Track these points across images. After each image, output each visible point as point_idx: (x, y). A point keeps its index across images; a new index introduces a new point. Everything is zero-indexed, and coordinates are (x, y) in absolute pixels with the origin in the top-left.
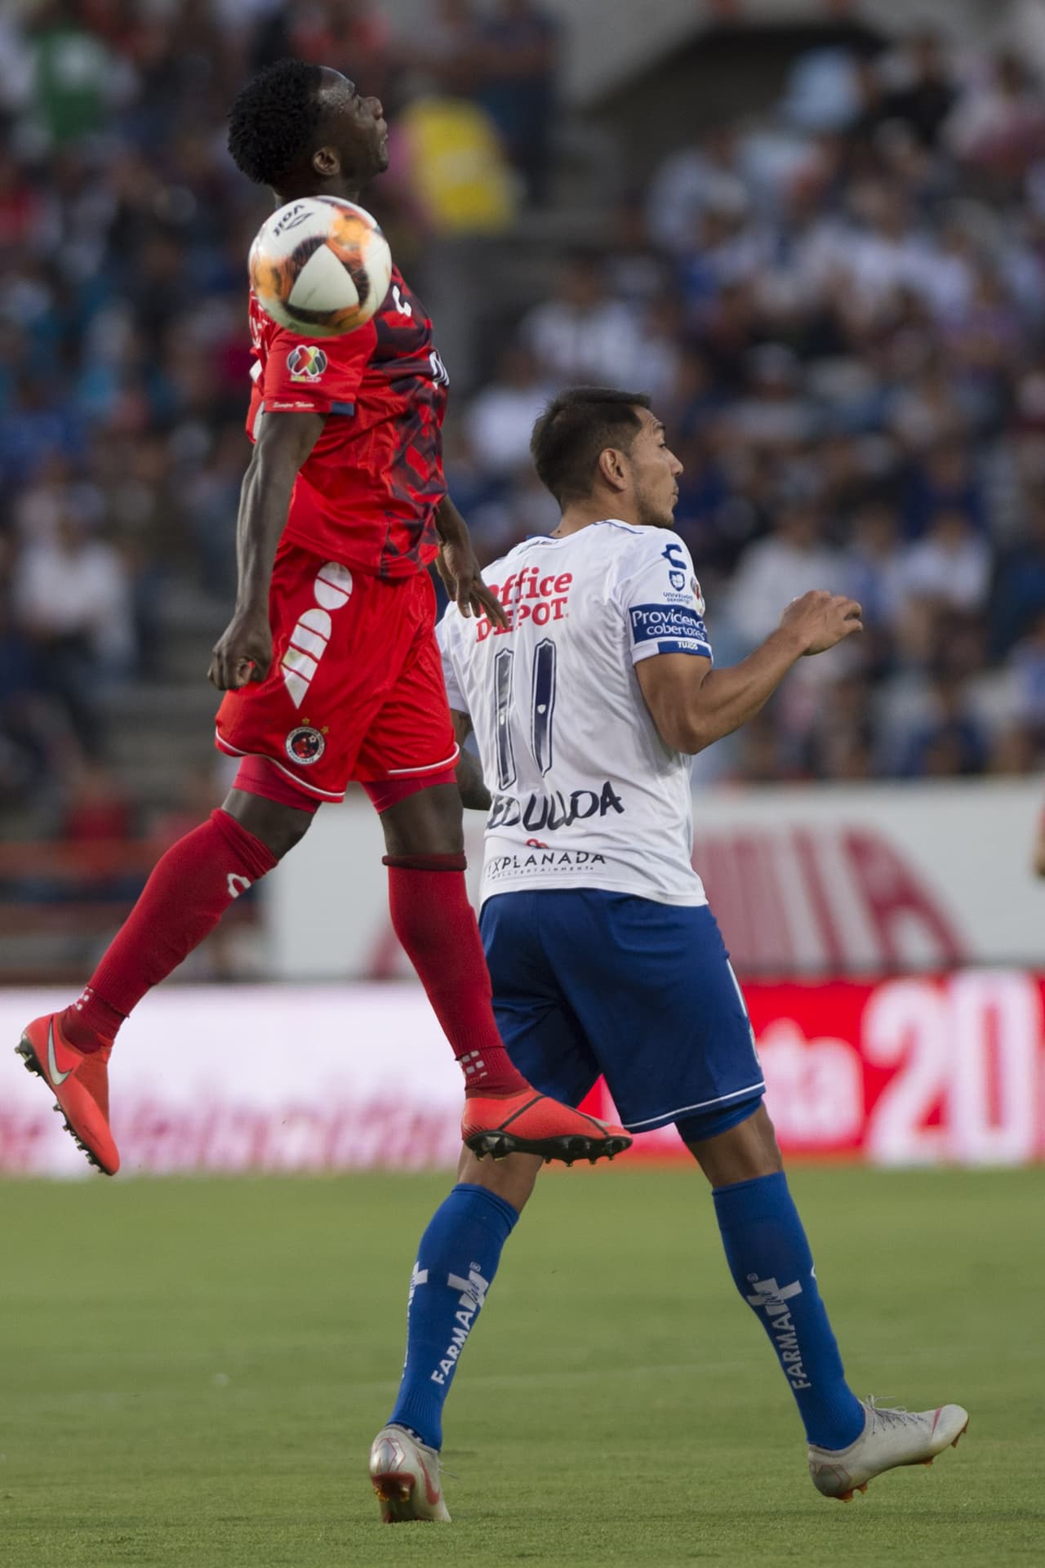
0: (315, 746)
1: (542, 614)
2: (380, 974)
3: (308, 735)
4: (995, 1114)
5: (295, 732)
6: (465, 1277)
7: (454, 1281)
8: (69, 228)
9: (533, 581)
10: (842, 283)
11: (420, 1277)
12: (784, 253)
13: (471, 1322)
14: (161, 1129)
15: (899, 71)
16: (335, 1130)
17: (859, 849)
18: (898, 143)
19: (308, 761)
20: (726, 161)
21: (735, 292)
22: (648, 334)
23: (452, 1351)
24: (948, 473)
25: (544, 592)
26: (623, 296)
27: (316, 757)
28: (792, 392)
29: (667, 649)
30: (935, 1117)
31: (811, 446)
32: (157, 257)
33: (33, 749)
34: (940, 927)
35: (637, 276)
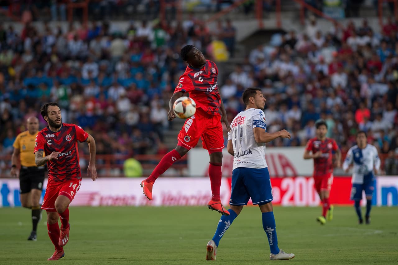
0: (189, 139)
1: (241, 123)
2: (205, 176)
3: (188, 137)
4: (301, 199)
5: (186, 137)
6: (227, 222)
7: (226, 222)
8: (159, 60)
9: (240, 118)
10: (279, 70)
11: (220, 221)
12: (270, 65)
13: (227, 229)
14: (172, 199)
15: (288, 37)
16: (199, 200)
17: (281, 157)
18: (288, 48)
19: (188, 141)
20: (261, 51)
21: (262, 71)
22: (249, 77)
23: (223, 232)
24: (295, 99)
25: (242, 120)
26: (245, 71)
27: (189, 141)
28: (271, 86)
29: (257, 126)
30: (292, 199)
31: (274, 95)
32: (173, 64)
33: (152, 140)
34: (293, 169)
35: (247, 68)
